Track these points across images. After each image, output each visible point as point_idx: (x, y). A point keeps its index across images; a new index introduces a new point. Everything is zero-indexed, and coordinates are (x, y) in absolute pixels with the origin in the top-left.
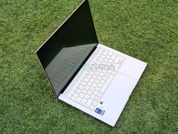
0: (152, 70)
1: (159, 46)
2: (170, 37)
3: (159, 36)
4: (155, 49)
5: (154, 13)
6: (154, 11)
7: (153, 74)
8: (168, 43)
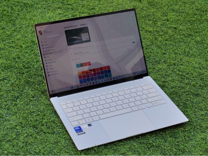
0: (198, 127)
1: (193, 94)
2: (201, 80)
3: (187, 81)
4: (189, 99)
5: (165, 54)
6: (164, 52)
7: (201, 132)
8: (202, 88)
